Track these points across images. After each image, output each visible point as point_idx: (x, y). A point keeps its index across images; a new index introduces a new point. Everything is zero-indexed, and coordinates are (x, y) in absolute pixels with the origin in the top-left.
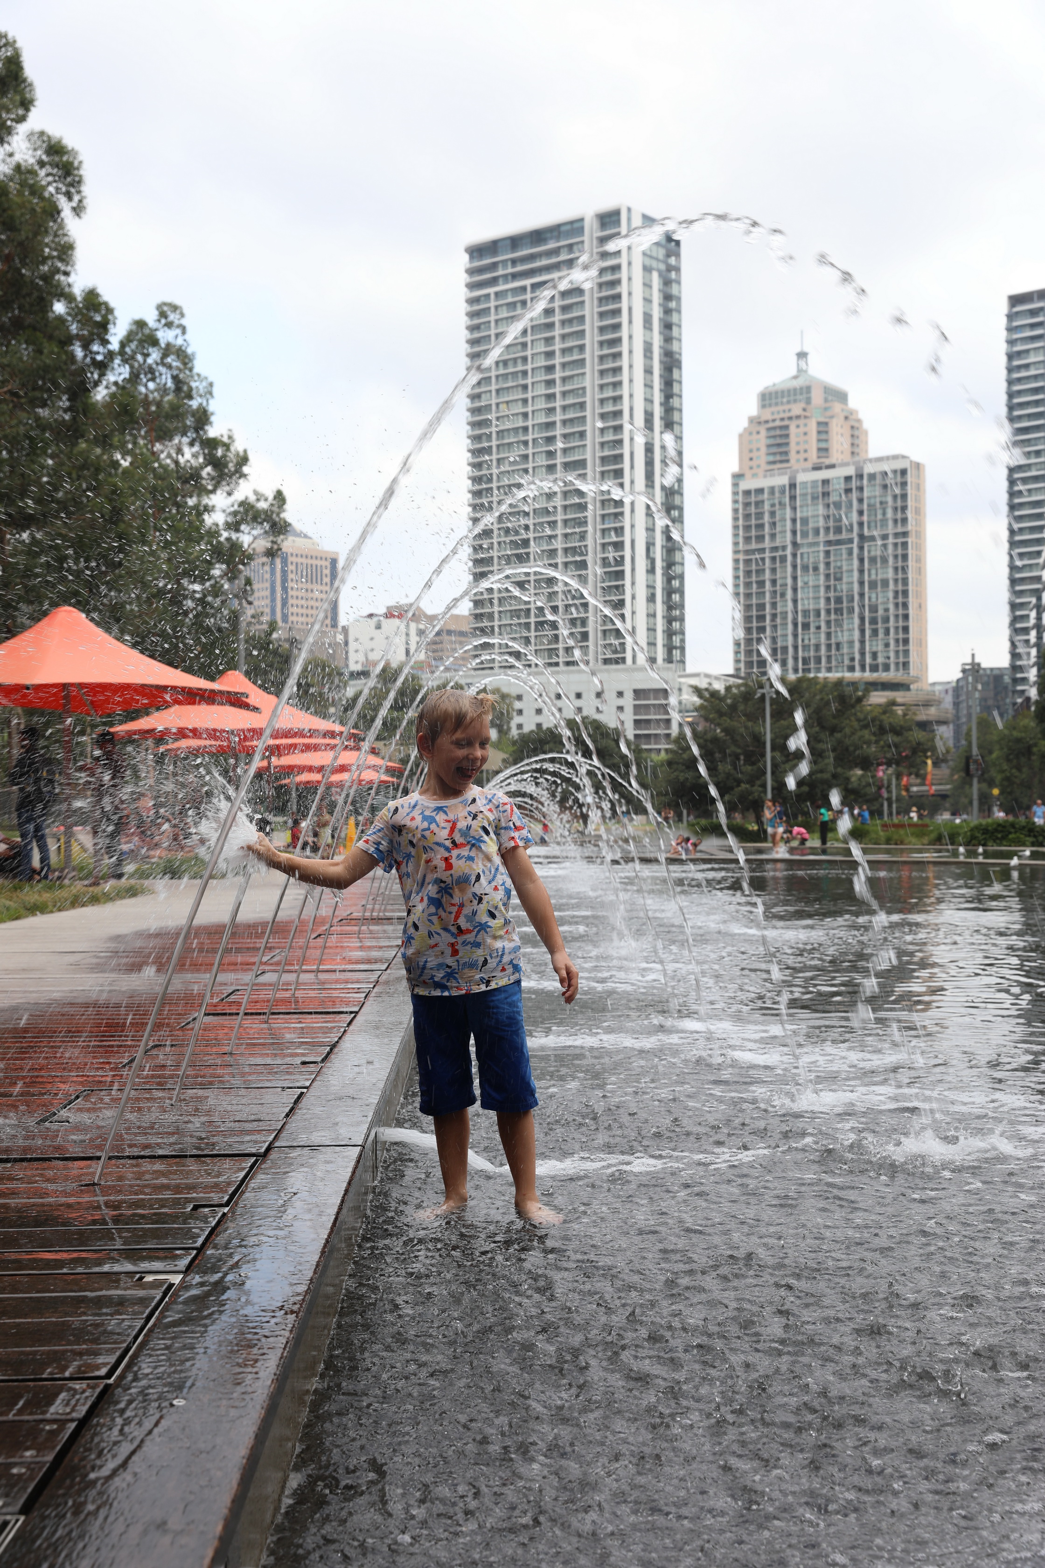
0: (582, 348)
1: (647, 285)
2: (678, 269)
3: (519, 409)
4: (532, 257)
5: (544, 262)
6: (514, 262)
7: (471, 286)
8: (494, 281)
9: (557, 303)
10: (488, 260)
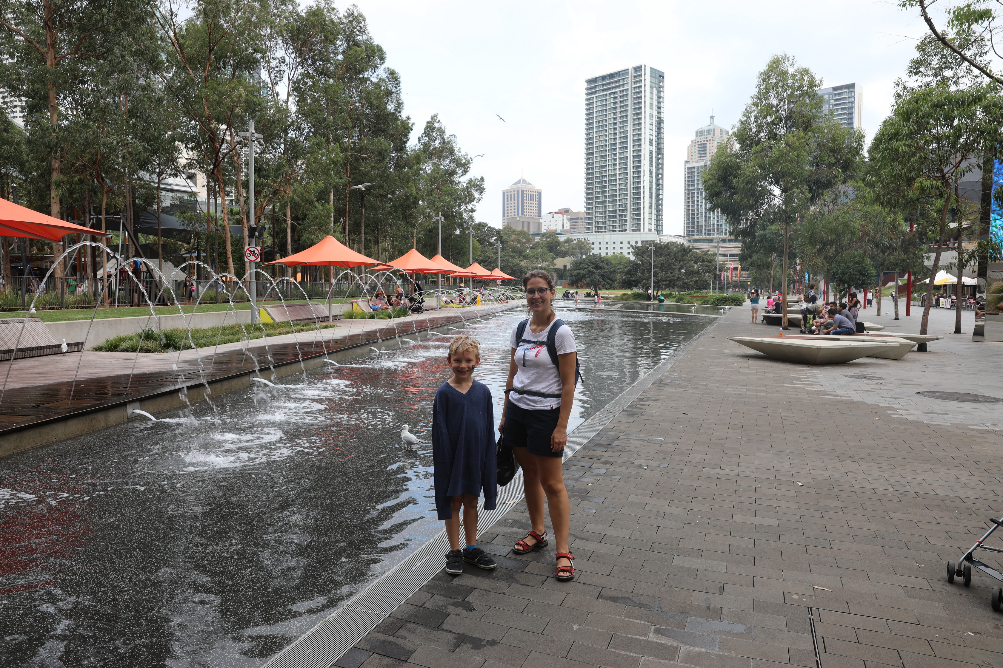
0: (627, 116)
1: (651, 93)
2: (663, 87)
3: (603, 138)
4: (609, 83)
5: (614, 85)
6: (603, 85)
7: (587, 94)
8: (596, 92)
9: (618, 100)
10: (593, 85)
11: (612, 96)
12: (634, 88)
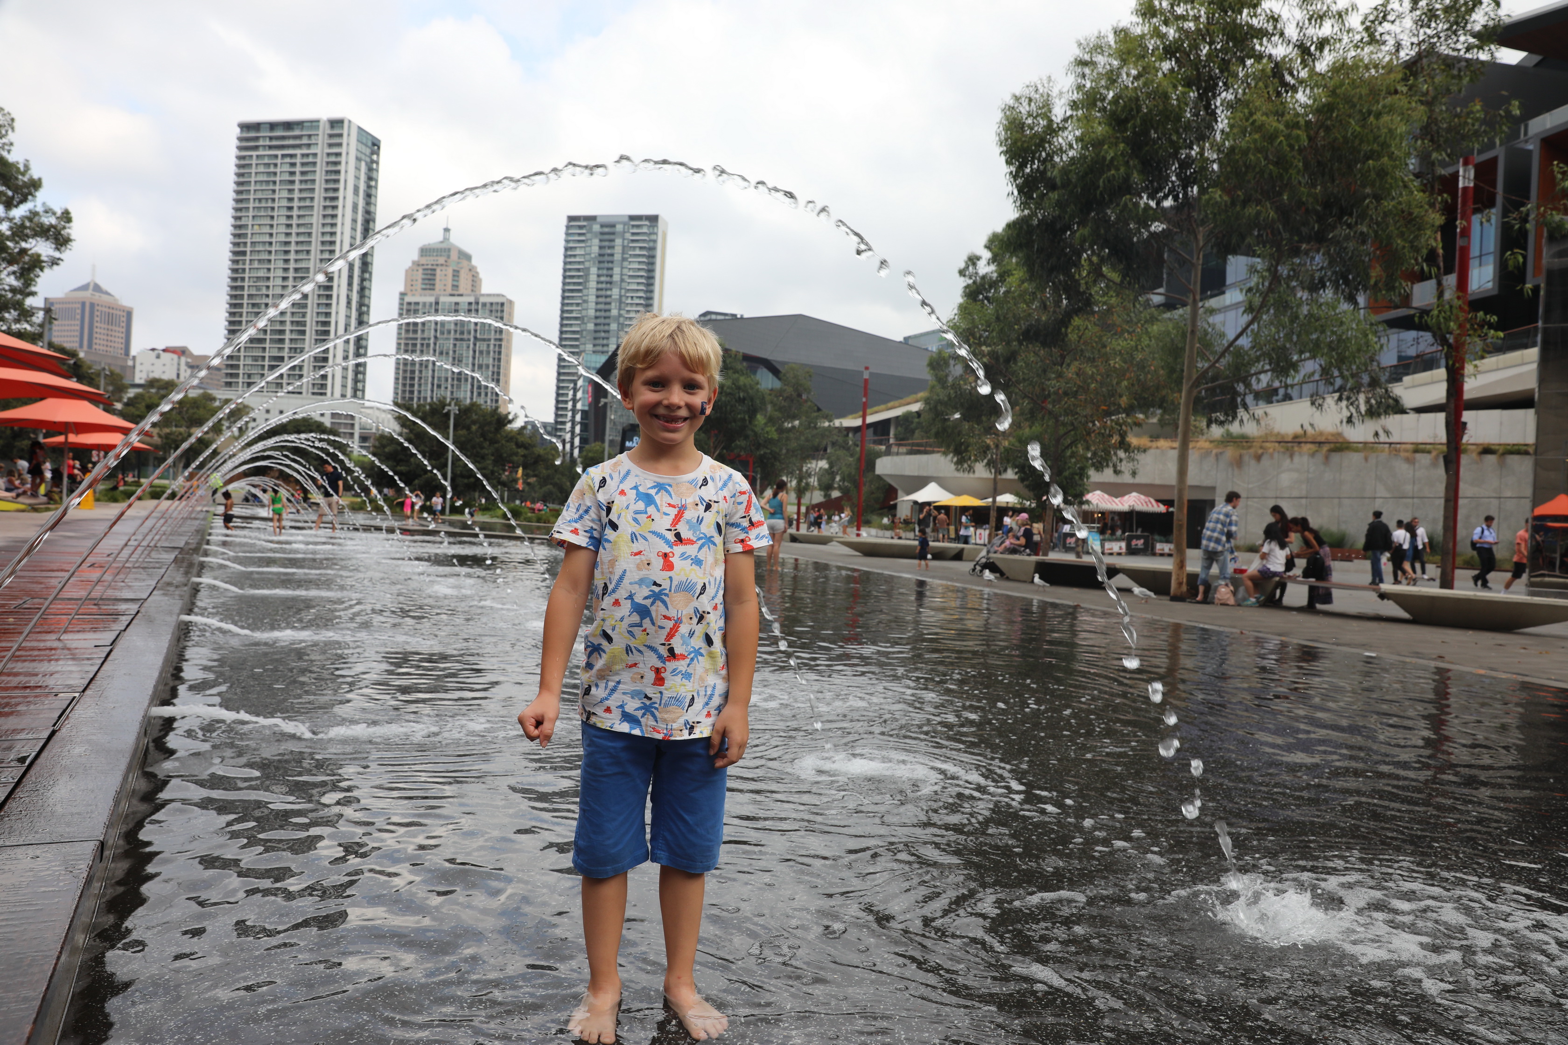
0: (312, 199)
1: (358, 169)
2: (377, 163)
3: (267, 230)
4: (283, 138)
5: (291, 142)
6: (271, 138)
7: (240, 148)
8: (256, 148)
9: (298, 169)
10: (252, 134)
11: (288, 160)
12: (328, 155)
